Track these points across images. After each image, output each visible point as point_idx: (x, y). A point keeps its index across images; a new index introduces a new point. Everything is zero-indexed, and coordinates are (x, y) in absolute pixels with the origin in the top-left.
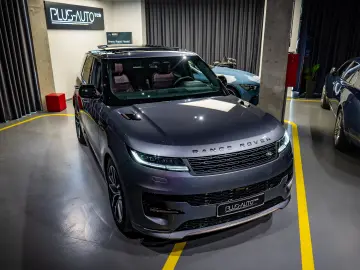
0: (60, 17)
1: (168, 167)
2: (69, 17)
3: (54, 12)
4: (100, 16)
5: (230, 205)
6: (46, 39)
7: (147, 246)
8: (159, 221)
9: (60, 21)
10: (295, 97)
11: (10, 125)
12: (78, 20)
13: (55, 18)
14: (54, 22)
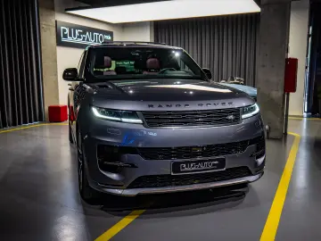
0: (70, 36)
1: (124, 120)
2: (79, 37)
3: (64, 31)
4: (110, 38)
5: (186, 163)
6: (55, 54)
7: (106, 211)
8: (114, 176)
9: (69, 39)
10: (308, 117)
11: (10, 130)
12: (88, 40)
13: (65, 36)
14: (63, 40)
